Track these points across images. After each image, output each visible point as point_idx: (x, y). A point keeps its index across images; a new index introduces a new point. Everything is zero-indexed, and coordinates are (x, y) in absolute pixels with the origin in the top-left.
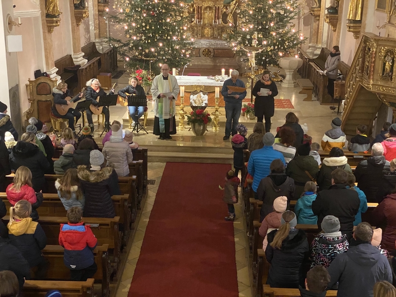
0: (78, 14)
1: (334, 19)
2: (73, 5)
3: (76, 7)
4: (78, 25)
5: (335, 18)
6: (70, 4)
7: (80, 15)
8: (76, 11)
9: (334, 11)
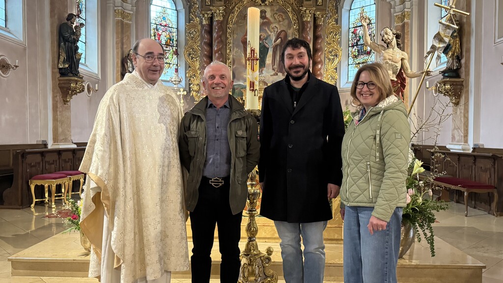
0: (64, 84)
1: (457, 85)
2: (57, 70)
3: (63, 73)
4: (65, 102)
5: (458, 83)
6: (53, 68)
7: (66, 86)
8: (62, 78)
9: (454, 74)
